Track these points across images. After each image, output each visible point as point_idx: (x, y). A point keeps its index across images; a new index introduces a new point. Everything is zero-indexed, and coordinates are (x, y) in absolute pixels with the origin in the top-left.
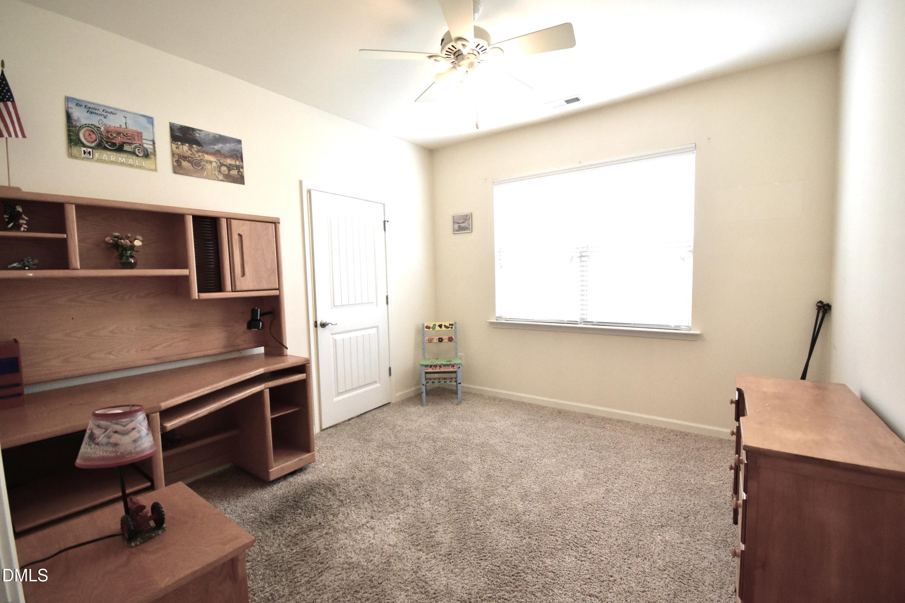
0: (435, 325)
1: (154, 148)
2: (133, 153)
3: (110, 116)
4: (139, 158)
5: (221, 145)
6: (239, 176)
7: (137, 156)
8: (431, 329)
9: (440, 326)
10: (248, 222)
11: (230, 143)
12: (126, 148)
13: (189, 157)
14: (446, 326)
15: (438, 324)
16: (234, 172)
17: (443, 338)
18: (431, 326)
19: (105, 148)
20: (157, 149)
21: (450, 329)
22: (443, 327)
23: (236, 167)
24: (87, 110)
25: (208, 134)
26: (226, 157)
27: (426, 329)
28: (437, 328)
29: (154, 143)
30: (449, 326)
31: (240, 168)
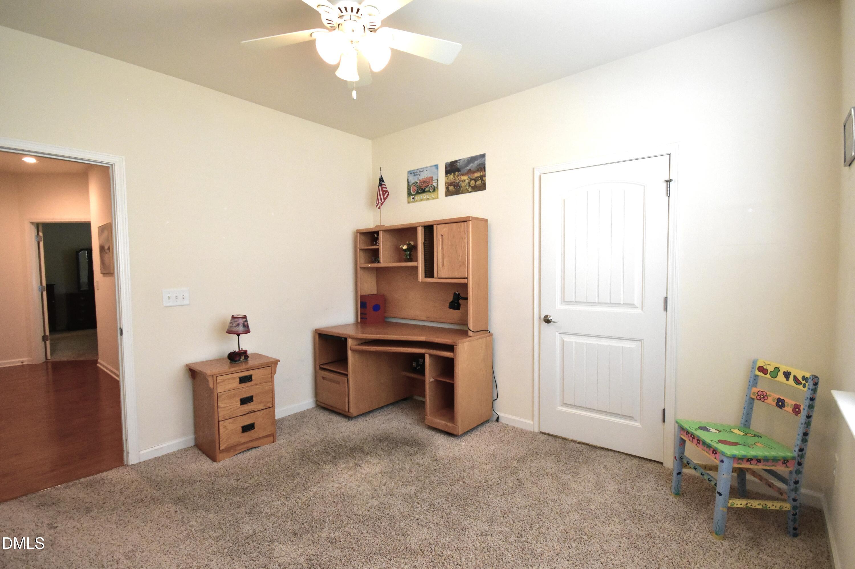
0: (777, 369)
1: (438, 183)
2: (429, 191)
3: (422, 173)
4: (431, 193)
5: (472, 164)
6: (482, 184)
7: (430, 192)
8: (768, 376)
9: (787, 375)
10: (447, 225)
11: (477, 160)
12: (427, 189)
13: (453, 182)
14: (795, 379)
15: (784, 368)
16: (479, 182)
17: (787, 400)
18: (770, 369)
19: (419, 193)
20: (439, 184)
21: (801, 387)
22: (791, 378)
23: (480, 178)
24: (413, 175)
25: (464, 160)
26: (474, 172)
27: (758, 373)
28: (781, 377)
29: (438, 181)
30: (800, 379)
31: (482, 178)
